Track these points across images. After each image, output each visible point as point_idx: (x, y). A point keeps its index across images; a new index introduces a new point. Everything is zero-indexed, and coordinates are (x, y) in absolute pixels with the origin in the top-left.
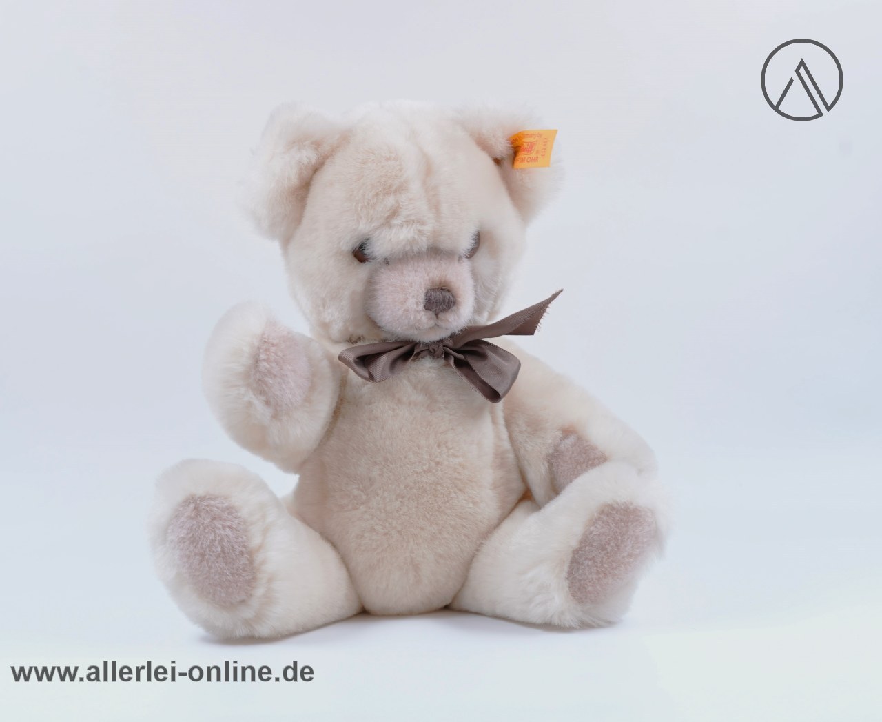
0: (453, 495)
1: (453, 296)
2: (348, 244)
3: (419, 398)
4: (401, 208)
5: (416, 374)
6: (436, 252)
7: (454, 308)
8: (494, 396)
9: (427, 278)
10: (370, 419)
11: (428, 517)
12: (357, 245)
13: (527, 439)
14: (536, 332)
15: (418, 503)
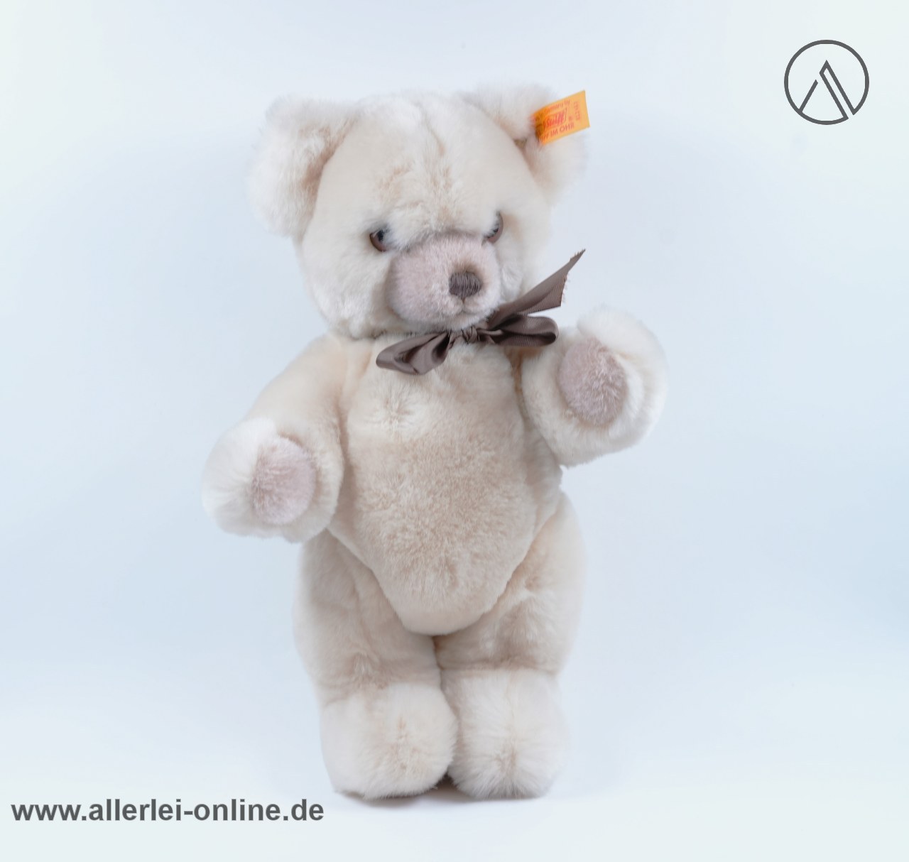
0: (487, 490)
1: (479, 279)
7: (481, 291)
9: (449, 261)
11: (462, 514)
15: (451, 500)
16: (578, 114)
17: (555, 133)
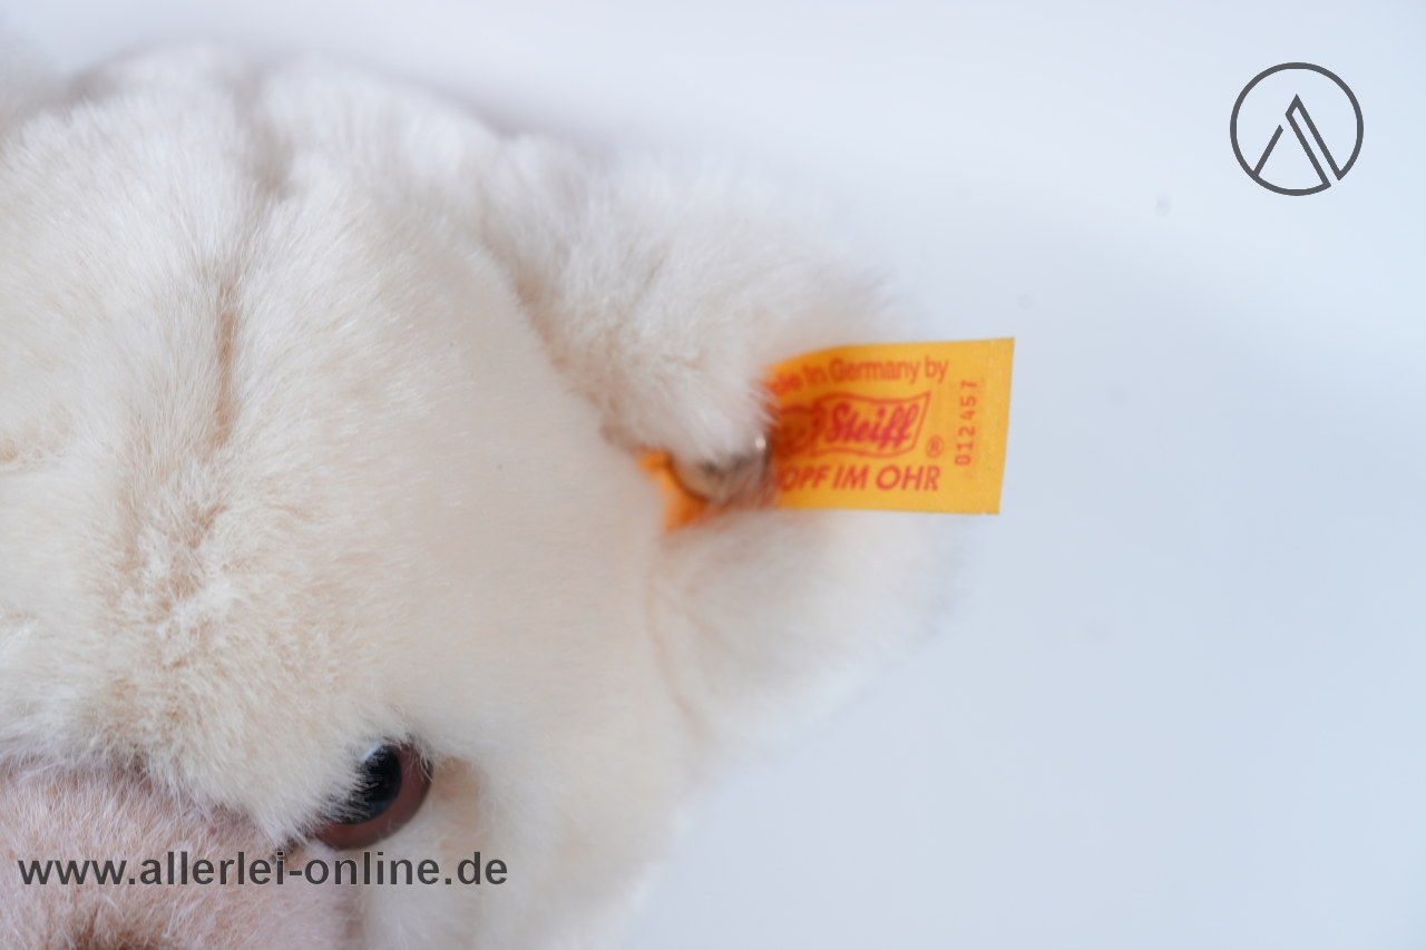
16: (965, 439)
17: (855, 478)
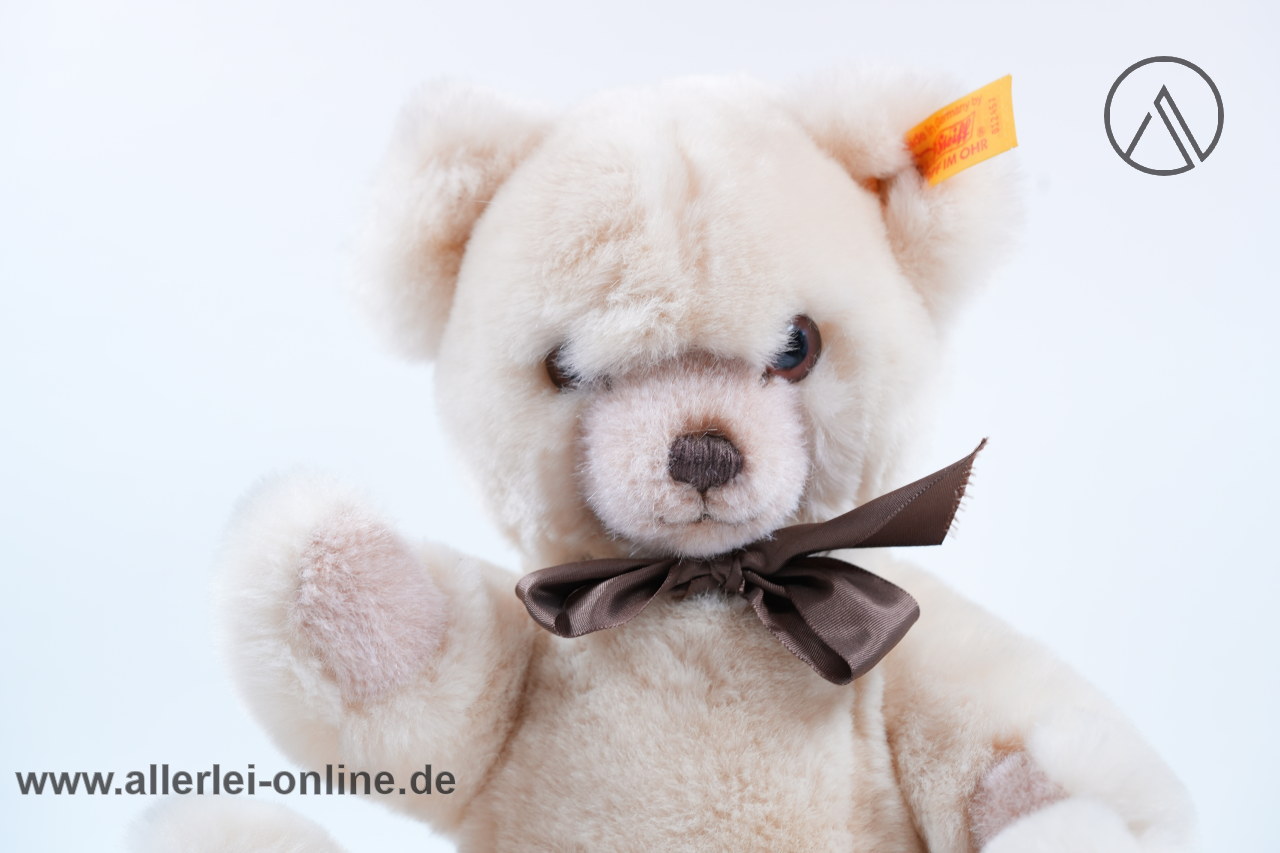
1: (736, 451)
2: (527, 351)
3: (685, 675)
4: (625, 267)
5: (680, 626)
6: (699, 359)
7: (740, 477)
8: (839, 671)
9: (676, 411)
10: (583, 721)
12: (544, 352)
13: (925, 768)
14: (947, 539)
16: (995, 122)
17: (952, 161)
